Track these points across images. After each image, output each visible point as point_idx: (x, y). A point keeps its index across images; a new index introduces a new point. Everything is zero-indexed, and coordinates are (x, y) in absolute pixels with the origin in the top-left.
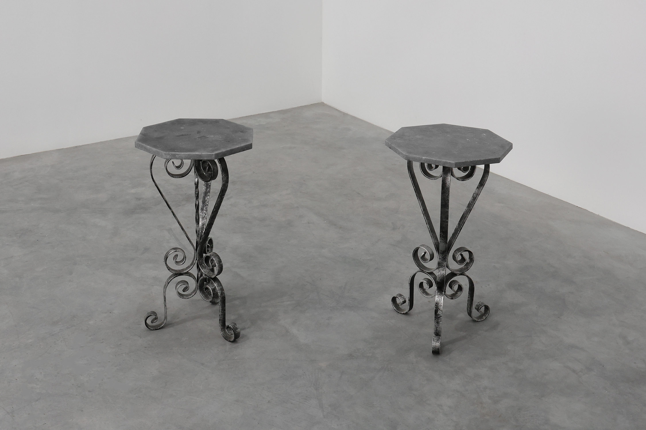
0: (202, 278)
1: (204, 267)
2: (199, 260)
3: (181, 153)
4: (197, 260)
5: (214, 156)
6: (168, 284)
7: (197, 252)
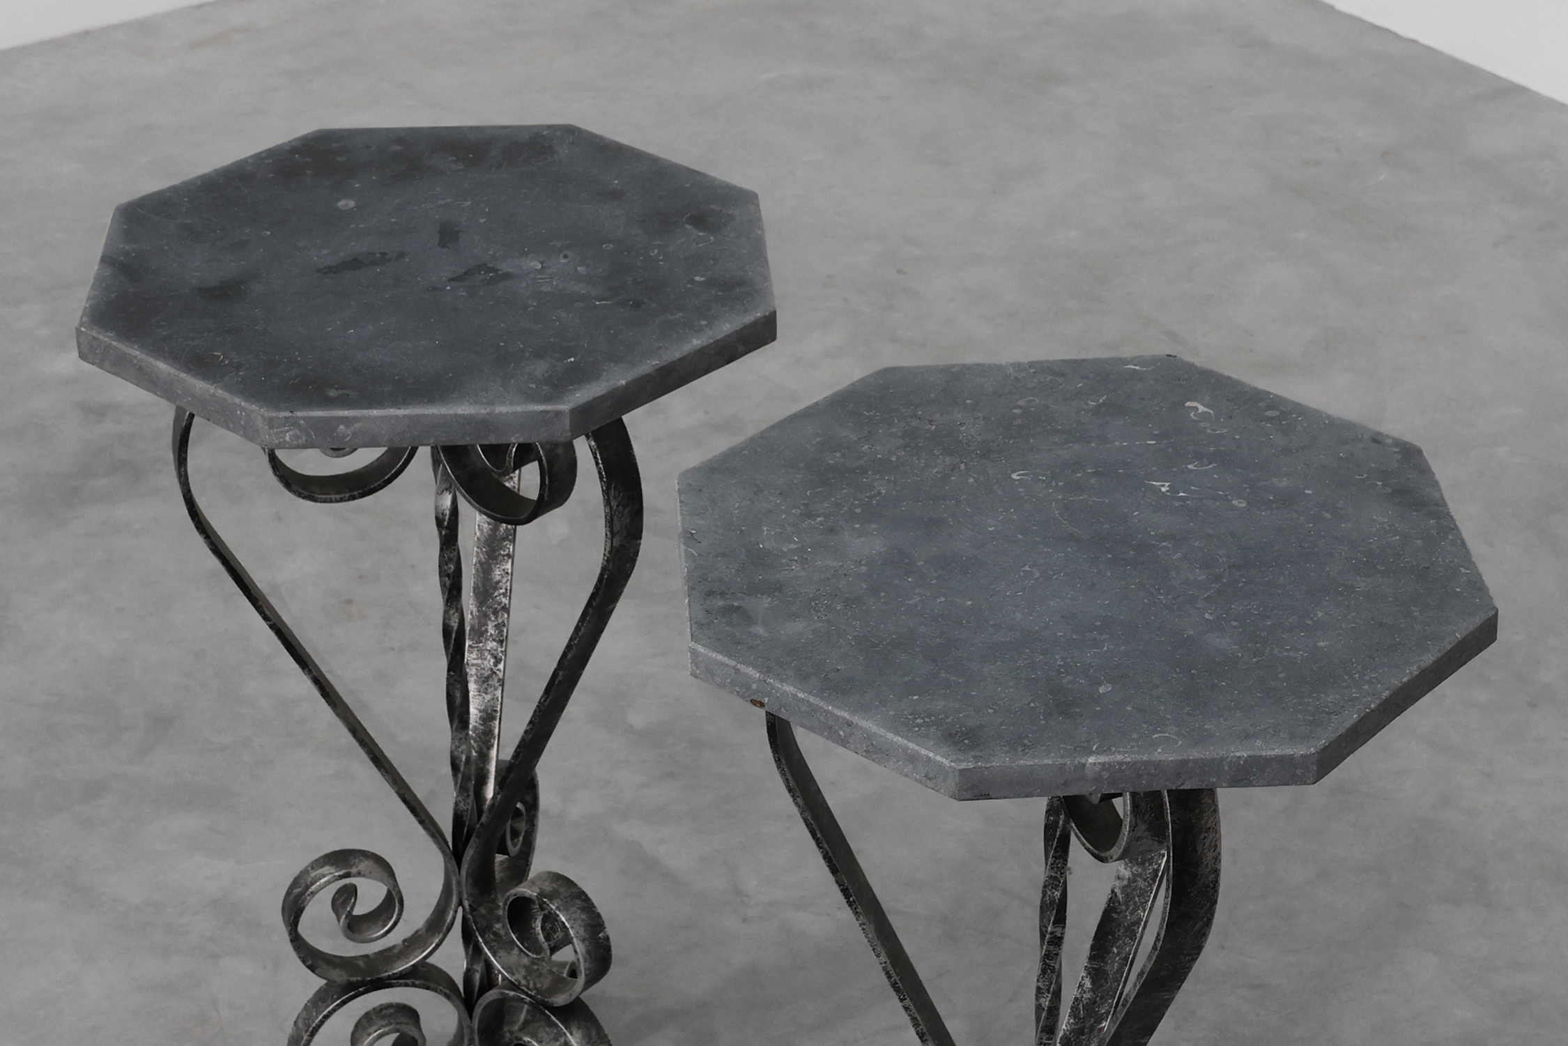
0: (492, 995)
1: (499, 944)
2: (473, 909)
3: (365, 412)
4: (460, 903)
5: (567, 422)
6: (313, 1034)
7: (464, 872)
